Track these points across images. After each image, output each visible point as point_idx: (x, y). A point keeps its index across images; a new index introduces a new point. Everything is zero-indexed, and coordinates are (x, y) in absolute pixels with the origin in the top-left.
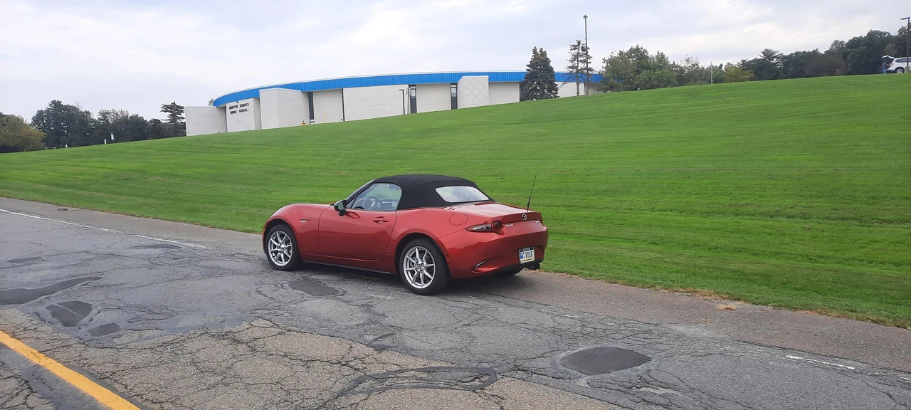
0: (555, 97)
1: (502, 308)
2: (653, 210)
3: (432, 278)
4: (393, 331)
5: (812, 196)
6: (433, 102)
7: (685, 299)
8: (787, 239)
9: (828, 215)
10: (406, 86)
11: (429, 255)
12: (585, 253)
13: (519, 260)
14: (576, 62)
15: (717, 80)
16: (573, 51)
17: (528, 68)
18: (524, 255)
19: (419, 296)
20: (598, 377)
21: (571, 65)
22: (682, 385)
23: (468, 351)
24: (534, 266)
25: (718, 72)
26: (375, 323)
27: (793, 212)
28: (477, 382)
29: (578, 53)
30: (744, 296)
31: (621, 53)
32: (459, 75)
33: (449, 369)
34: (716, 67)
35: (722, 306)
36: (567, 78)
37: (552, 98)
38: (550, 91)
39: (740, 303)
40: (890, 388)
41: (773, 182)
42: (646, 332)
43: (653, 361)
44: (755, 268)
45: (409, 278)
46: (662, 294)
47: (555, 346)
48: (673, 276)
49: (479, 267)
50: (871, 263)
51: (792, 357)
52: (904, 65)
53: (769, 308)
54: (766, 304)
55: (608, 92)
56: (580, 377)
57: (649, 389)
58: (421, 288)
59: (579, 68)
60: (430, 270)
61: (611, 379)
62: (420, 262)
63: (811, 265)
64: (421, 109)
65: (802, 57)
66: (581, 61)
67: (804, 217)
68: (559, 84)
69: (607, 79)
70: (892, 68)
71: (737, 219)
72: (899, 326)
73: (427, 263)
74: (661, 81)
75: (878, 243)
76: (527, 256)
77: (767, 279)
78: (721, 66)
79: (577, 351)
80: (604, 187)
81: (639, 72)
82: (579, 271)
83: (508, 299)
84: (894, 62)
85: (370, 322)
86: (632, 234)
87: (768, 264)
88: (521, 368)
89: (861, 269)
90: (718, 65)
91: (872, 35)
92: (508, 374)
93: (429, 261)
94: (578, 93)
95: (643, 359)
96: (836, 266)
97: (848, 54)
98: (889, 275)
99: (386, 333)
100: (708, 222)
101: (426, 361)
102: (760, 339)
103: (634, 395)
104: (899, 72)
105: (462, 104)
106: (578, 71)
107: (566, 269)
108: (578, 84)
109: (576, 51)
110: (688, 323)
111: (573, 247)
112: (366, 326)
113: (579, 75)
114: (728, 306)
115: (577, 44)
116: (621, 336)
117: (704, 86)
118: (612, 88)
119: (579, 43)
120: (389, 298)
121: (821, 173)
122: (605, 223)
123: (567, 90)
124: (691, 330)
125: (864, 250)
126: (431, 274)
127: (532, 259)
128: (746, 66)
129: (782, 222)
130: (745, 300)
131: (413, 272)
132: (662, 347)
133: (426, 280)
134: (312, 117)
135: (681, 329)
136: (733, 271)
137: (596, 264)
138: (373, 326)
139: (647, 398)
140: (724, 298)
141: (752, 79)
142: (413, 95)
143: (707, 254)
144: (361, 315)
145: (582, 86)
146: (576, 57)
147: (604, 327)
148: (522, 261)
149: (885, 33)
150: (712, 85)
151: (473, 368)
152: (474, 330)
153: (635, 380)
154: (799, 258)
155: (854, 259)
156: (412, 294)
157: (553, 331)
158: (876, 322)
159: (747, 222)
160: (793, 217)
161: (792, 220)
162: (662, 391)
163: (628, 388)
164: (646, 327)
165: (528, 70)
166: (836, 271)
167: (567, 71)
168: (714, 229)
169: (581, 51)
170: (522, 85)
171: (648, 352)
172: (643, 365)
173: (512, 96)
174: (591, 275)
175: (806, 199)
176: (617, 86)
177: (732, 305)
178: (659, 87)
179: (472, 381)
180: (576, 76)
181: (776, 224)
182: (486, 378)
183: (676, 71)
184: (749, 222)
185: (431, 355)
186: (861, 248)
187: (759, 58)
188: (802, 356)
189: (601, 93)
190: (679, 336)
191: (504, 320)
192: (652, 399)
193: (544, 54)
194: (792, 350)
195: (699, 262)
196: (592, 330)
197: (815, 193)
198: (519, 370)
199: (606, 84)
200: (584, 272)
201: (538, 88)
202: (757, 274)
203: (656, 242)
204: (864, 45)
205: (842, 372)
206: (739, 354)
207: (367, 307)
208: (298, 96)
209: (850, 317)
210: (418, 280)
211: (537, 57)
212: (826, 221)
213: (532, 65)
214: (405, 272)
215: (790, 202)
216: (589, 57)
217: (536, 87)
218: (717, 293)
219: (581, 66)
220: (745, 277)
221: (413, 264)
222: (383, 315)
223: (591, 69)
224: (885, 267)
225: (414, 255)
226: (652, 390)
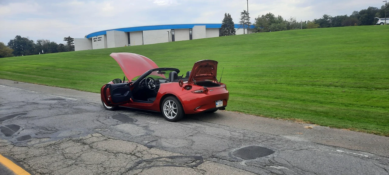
0: (234, 35)
1: (207, 128)
2: (276, 83)
3: (176, 114)
4: (157, 139)
5: (346, 77)
6: (182, 37)
7: (290, 124)
8: (335, 96)
9: (353, 86)
10: (170, 30)
11: (175, 103)
12: (246, 102)
13: (216, 106)
14: (243, 20)
15: (304, 28)
16: (242, 15)
17: (223, 22)
18: (218, 104)
19: (171, 122)
20: (250, 160)
21: (241, 21)
22: (289, 164)
23: (191, 148)
24: (223, 108)
25: (304, 25)
26: (149, 135)
27: (337, 84)
28: (194, 163)
29: (244, 16)
30: (317, 122)
31: (263, 16)
32: (193, 25)
33: (181, 157)
34: (304, 22)
35: (307, 127)
36: (240, 26)
37: (233, 35)
38: (232, 32)
39: (315, 125)
40: (385, 166)
41: (328, 71)
42: (273, 139)
43: (275, 153)
44: (321, 109)
45: (166, 114)
46: (280, 121)
47: (231, 146)
48: (285, 113)
49: (197, 109)
50: (372, 107)
51: (339, 151)
52: (384, 21)
53: (328, 128)
54: (326, 126)
55: (257, 33)
56: (242, 161)
57: (274, 166)
58: (171, 118)
59: (245, 22)
60: (175, 110)
61: (256, 161)
62: (171, 107)
63: (346, 108)
64: (176, 39)
65: (340, 18)
66: (246, 19)
67: (342, 87)
68: (236, 29)
69: (257, 27)
70: (379, 23)
71: (313, 87)
72: (387, 136)
73: (174, 107)
74: (280, 28)
75: (375, 98)
76: (219, 104)
77: (326, 114)
78: (306, 22)
79: (241, 148)
80: (255, 74)
81: (271, 24)
82: (243, 111)
83: (210, 124)
84: (379, 20)
85: (147, 134)
86: (267, 94)
87: (326, 108)
88: (215, 156)
89: (368, 110)
90: (304, 21)
91: (370, 9)
92: (209, 159)
93: (175, 106)
94: (244, 33)
95: (271, 152)
96: (357, 109)
97: (360, 17)
98: (381, 112)
99: (154, 139)
100: (300, 89)
101: (171, 153)
102: (324, 142)
103: (267, 169)
104: (382, 24)
105: (194, 38)
106: (244, 24)
107: (237, 109)
108: (244, 29)
109: (244, 15)
110: (292, 134)
111: (241, 100)
112: (145, 136)
113: (245, 25)
114: (310, 127)
115: (244, 12)
116: (261, 141)
117: (298, 30)
118: (259, 31)
120: (157, 123)
121: (349, 67)
122: (255, 89)
123: (239, 32)
124: (293, 138)
125: (369, 101)
126: (176, 112)
127: (222, 105)
128: (316, 22)
129: (332, 89)
130: (317, 124)
131: (168, 112)
132: (279, 146)
133: (174, 115)
134: (129, 43)
135: (288, 137)
136: (311, 111)
137: (251, 107)
138: (148, 136)
139: (273, 171)
140: (308, 123)
141: (319, 27)
142: (173, 34)
143: (301, 103)
144: (143, 131)
145: (246, 30)
146: (243, 17)
147: (254, 136)
148: (217, 106)
149: (375, 8)
150: (302, 30)
151: (193, 156)
152: (194, 138)
153: (267, 162)
154: (341, 105)
155: (365, 105)
156: (167, 121)
157: (230, 139)
158: (376, 134)
159: (317, 89)
160: (337, 86)
161: (337, 88)
162: (280, 167)
163: (264, 166)
164: (272, 136)
165: (223, 23)
166: (357, 111)
167: (239, 24)
168: (303, 92)
169: (245, 14)
170: (220, 30)
171: (273, 148)
172: (271, 155)
173: (216, 34)
174: (248, 113)
175: (343, 78)
176: (261, 30)
177: (312, 126)
178: (279, 30)
179: (192, 162)
181: (330, 90)
182: (198, 161)
183: (286, 24)
184: (318, 89)
185: (173, 150)
186: (368, 100)
187: (322, 18)
188: (344, 150)
189: (254, 33)
190: (287, 141)
191: (208, 133)
192: (275, 171)
193: (229, 16)
194: (339, 147)
195: (296, 106)
196: (248, 138)
197: (346, 76)
198: (214, 157)
199: (256, 29)
200: (245, 111)
201: (227, 31)
202: (322, 112)
203: (277, 97)
204: (367, 13)
205: (363, 158)
206: (315, 150)
207: (146, 127)
208: (123, 34)
209: (364, 132)
210: (170, 115)
211: (227, 17)
212: (352, 88)
213: (224, 21)
214: (164, 111)
215: (336, 80)
216: (249, 17)
217: (226, 30)
218: (305, 121)
219: (246, 21)
220: (317, 113)
221: (168, 108)
222: (153, 131)
223: (250, 23)
224: (378, 109)
225: (168, 104)
226: (275, 167)
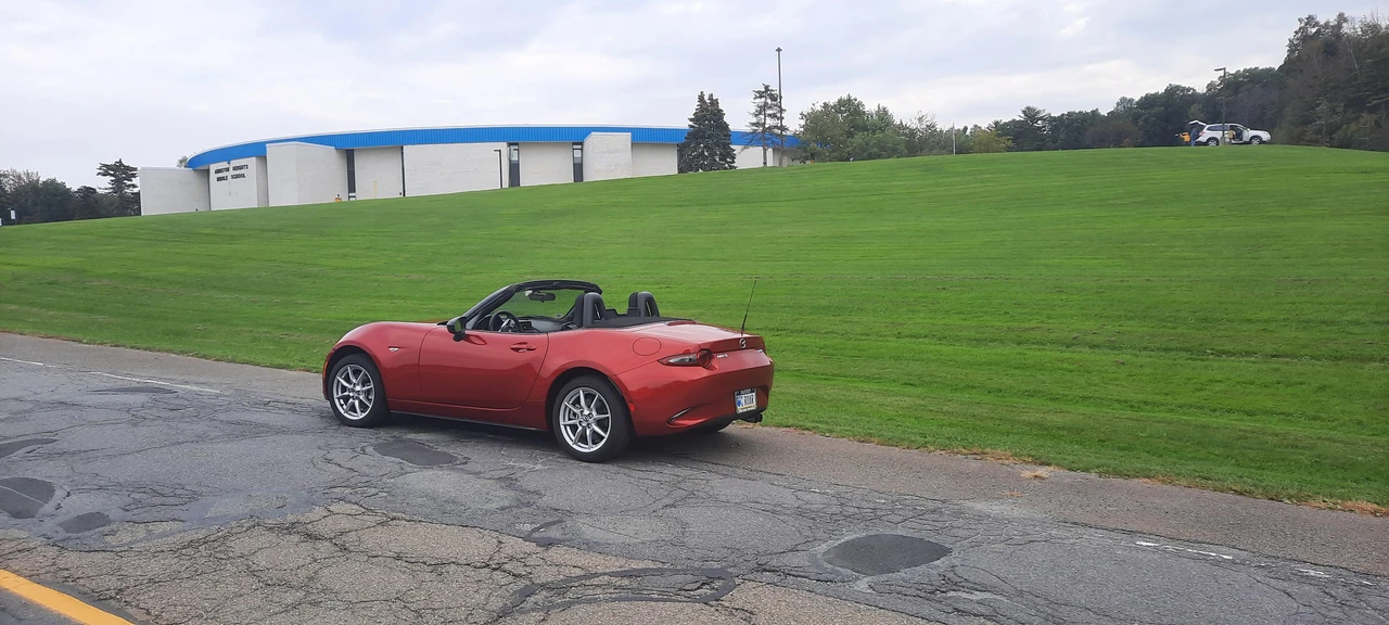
0: (731, 167)
1: (716, 481)
2: (899, 336)
3: (606, 436)
4: (558, 516)
5: (1120, 316)
6: (546, 169)
7: (974, 465)
8: (1095, 379)
9: (1145, 344)
10: (506, 145)
11: (601, 400)
12: (813, 398)
13: (736, 408)
14: (762, 117)
15: (961, 150)
16: (758, 100)
17: (691, 123)
18: (743, 401)
19: (584, 464)
20: (883, 577)
21: (754, 120)
22: (1005, 587)
24: (754, 417)
25: (962, 139)
26: (528, 505)
27: (1098, 339)
28: (707, 591)
29: (766, 103)
30: (1053, 459)
31: (826, 106)
32: (587, 131)
33: (659, 572)
34: (959, 130)
35: (1027, 474)
36: (749, 139)
37: (726, 168)
38: (723, 158)
39: (1051, 468)
41: (1064, 297)
42: (934, 511)
43: (955, 554)
44: (1058, 419)
45: (569, 438)
46: (937, 458)
47: (809, 534)
48: (947, 431)
49: (678, 418)
50: (1215, 411)
51: (1144, 544)
52: (1218, 134)
53: (1093, 476)
54: (1086, 470)
55: (808, 162)
56: (858, 578)
57: (959, 594)
58: (587, 451)
59: (767, 126)
60: (602, 424)
61: (903, 580)
62: (586, 412)
63: (1135, 415)
64: (526, 180)
65: (1076, 119)
66: (770, 115)
67: (1113, 347)
68: (737, 148)
69: (806, 143)
70: (1203, 138)
71: (1019, 349)
72: (1273, 499)
73: (598, 413)
74: (883, 149)
75: (1218, 384)
76: (746, 402)
77: (1077, 434)
78: (965, 129)
79: (841, 541)
80: (824, 302)
81: (851, 135)
82: (812, 425)
83: (721, 468)
84: (1205, 130)
85: (519, 504)
86: (874, 370)
87: (1075, 414)
88: (767, 567)
89: (1203, 420)
90: (961, 128)
91: (1172, 91)
92: (750, 576)
93: (601, 409)
94: (765, 163)
95: (940, 550)
96: (1169, 416)
97: (1141, 117)
99: (549, 519)
100: (981, 353)
101: (622, 561)
102: (1093, 519)
103: (940, 602)
104: (1213, 145)
105: (592, 174)
106: (764, 131)
107: (791, 422)
108: (764, 150)
109: (763, 99)
110: (987, 497)
111: (793, 390)
112: (515, 510)
113: (767, 136)
114: (1037, 473)
115: (763, 90)
116: (900, 519)
117: (946, 157)
118: (813, 157)
119: (767, 88)
120: (539, 467)
121: (1127, 284)
122: (833, 355)
123: (748, 158)
124: (995, 508)
126: (605, 430)
127: (753, 406)
128: (1001, 130)
129: (1084, 354)
130: (1057, 465)
131: (574, 428)
132: (961, 533)
133: (597, 438)
134: (353, 188)
135: (980, 506)
136: (1030, 424)
137: (833, 414)
138: (526, 510)
139: (960, 607)
140: (1027, 463)
141: (1011, 149)
142: (515, 158)
143: (987, 398)
144: (502, 493)
145: (770, 151)
146: (762, 109)
147: (872, 505)
148: (740, 409)
149: (1189, 90)
150: (955, 156)
151: (697, 568)
152: (681, 512)
153: (937, 581)
154: (1116, 405)
155: (1191, 406)
156: (573, 461)
157: (800, 513)
159: (1034, 354)
160: (1098, 346)
161: (1096, 350)
162: (979, 596)
163: (930, 593)
164: (930, 505)
165: (691, 126)
166: (1169, 423)
167: (749, 129)
168: (990, 364)
169: (770, 99)
170: (682, 149)
171: (944, 540)
172: (942, 559)
173: (665, 164)
174: (831, 431)
175: (1113, 321)
176: (820, 154)
177: (1042, 471)
178: (879, 157)
179: (699, 588)
180: (762, 137)
181: (1077, 356)
182: (719, 583)
183: (906, 134)
184: (1038, 353)
185: (626, 551)
186: (1198, 390)
187: (1017, 119)
188: (1159, 541)
189: (797, 163)
190: (980, 518)
191: (724, 498)
192: (968, 607)
193: (714, 103)
194: (1142, 533)
195: (978, 411)
196: (856, 510)
197: (1122, 312)
198: (764, 570)
199: (805, 151)
200: (820, 425)
201: (706, 154)
202: (1063, 428)
203: (912, 382)
204: (1162, 104)
205: (1217, 563)
206: (1071, 541)
207: (508, 481)
208: (330, 155)
209: (1204, 487)
210: (583, 439)
211: (705, 106)
212: (1144, 353)
213: (697, 118)
214: (562, 427)
215: (1090, 325)
216: (782, 110)
217: (703, 152)
218: (1016, 455)
219: (770, 122)
220: (1044, 431)
221: (575, 414)
222: (536, 493)
223: (783, 128)
224: (1233, 416)
225: (577, 402)
226: (965, 596)
